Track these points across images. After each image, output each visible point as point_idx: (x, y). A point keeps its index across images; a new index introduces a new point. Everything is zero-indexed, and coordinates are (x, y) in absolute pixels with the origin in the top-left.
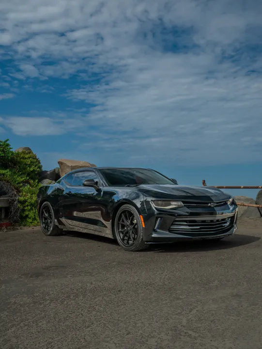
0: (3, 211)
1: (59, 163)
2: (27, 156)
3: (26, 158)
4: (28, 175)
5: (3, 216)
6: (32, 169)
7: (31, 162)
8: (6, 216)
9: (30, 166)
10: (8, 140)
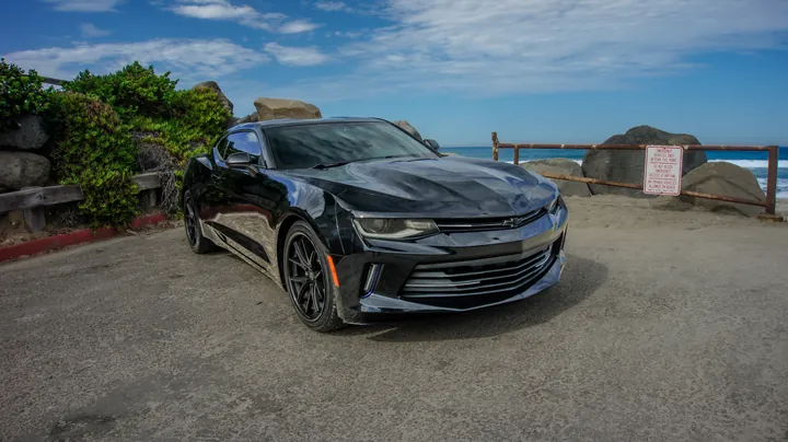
0: (152, 195)
1: (256, 104)
2: (201, 97)
3: (200, 101)
4: (204, 127)
5: (153, 203)
6: (209, 118)
7: (209, 106)
8: (158, 201)
9: (206, 113)
10: (169, 73)
